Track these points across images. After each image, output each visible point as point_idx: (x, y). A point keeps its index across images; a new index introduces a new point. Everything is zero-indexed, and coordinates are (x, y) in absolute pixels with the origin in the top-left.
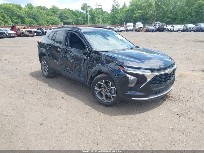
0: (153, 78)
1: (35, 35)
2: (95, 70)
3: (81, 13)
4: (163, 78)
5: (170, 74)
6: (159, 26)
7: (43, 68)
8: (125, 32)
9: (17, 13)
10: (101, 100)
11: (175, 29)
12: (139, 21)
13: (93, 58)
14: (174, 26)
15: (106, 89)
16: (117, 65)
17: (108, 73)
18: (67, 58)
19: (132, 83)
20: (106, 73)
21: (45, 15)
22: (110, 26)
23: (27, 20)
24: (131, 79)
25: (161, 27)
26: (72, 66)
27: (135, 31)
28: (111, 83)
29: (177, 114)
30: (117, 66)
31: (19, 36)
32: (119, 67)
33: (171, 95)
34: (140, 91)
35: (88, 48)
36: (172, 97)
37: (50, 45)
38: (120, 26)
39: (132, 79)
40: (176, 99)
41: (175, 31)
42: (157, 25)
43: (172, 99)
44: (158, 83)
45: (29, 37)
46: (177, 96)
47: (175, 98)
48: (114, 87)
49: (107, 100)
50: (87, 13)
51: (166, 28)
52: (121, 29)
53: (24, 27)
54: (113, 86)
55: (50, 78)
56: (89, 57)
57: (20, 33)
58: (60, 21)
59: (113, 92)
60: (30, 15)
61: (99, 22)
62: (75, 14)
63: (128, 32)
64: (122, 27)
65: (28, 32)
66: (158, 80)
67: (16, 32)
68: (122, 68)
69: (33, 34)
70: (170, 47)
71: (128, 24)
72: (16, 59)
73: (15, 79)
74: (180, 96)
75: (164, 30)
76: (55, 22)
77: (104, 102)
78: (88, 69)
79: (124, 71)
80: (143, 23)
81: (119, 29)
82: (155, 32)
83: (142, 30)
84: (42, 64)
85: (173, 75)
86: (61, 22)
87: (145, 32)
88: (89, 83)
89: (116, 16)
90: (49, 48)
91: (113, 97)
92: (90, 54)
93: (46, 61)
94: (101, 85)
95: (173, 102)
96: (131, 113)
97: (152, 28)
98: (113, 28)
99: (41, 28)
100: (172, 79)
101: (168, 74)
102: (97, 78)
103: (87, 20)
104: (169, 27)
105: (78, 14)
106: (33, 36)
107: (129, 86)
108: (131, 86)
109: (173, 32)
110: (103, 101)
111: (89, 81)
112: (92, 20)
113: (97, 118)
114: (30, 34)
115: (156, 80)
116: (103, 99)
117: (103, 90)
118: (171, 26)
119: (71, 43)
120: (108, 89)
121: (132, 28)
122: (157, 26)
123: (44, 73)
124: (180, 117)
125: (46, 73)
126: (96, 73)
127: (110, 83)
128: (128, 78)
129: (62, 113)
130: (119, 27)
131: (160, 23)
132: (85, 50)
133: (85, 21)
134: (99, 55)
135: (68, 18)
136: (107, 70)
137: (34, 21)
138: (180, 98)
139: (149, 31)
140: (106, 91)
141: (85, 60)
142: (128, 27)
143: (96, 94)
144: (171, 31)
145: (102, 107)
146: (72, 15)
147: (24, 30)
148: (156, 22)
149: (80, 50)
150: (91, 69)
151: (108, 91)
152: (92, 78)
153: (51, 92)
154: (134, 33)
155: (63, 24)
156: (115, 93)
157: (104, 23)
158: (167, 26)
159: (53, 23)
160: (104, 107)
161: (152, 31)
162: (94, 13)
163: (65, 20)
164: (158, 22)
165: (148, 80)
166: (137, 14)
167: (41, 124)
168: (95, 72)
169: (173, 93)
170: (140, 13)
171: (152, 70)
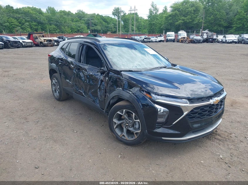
0: (192, 111)
1: (56, 45)
2: (114, 95)
3: (111, 19)
4: (206, 111)
5: (217, 105)
6: (208, 36)
7: (54, 88)
8: (165, 43)
9: (36, 18)
10: (121, 136)
11: (228, 40)
12: (182, 29)
13: (112, 79)
14: (226, 36)
15: (128, 122)
16: (141, 90)
17: (130, 101)
18: (80, 78)
19: (162, 116)
20: (127, 101)
21: (69, 21)
22: (147, 35)
23: (48, 27)
24: (160, 111)
25: (210, 37)
26: (86, 88)
27: (177, 42)
28: (134, 114)
29: (226, 163)
30: (142, 92)
31: (37, 45)
32: (145, 93)
33: (219, 132)
34: (173, 128)
35: (107, 66)
36: (219, 135)
37: (62, 59)
38: (158, 35)
39: (162, 111)
40: (225, 138)
41: (228, 43)
42: (205, 34)
43: (219, 137)
44: (199, 117)
45: (48, 47)
46: (226, 134)
47: (223, 136)
48: (139, 120)
49: (129, 137)
50: (119, 19)
51: (216, 39)
52: (159, 39)
53: (43, 35)
54: (137, 119)
55: (61, 101)
56: (107, 78)
57: (38, 42)
58: (86, 28)
59: (137, 126)
60: (52, 21)
61: (133, 31)
62: (105, 20)
63: (168, 43)
64: (161, 36)
65: (47, 40)
66: (199, 114)
67: (34, 41)
68: (148, 96)
69: (53, 43)
70: (220, 63)
71: (168, 33)
72: (27, 75)
73: (19, 101)
74: (231, 134)
75: (213, 41)
76: (81, 29)
77: (124, 139)
78: (106, 93)
79: (150, 99)
80: (187, 32)
81: (157, 39)
82: (201, 43)
83: (186, 41)
84: (53, 83)
85: (221, 105)
86: (88, 29)
87: (189, 43)
88: (106, 112)
89: (154, 24)
90: (60, 63)
91: (136, 133)
92: (108, 73)
93: (57, 79)
94: (121, 116)
95: (221, 142)
96: (161, 158)
97: (199, 38)
98: (150, 37)
99: (62, 37)
100: (220, 111)
101: (213, 105)
102: (116, 107)
103: (119, 27)
104: (220, 38)
105: (108, 20)
106: (53, 46)
107: (157, 121)
108: (160, 120)
109: (225, 44)
110: (123, 137)
111: (106, 109)
112: (125, 27)
113: (112, 163)
114: (50, 43)
115: (196, 113)
116: (123, 135)
117: (124, 123)
118: (223, 36)
119: (87, 57)
120: (130, 122)
121: (173, 38)
122: (205, 36)
123: (55, 94)
124: (229, 167)
125: (57, 94)
126: (115, 100)
127: (132, 114)
128: (156, 110)
129: (67, 152)
130: (157, 37)
131: (208, 32)
132: (102, 68)
133: (116, 28)
134: (119, 76)
135: (95, 25)
136: (128, 97)
137: (57, 28)
138: (231, 137)
139: (194, 41)
140: (127, 124)
141: (102, 81)
142: (168, 36)
143: (115, 127)
144: (222, 42)
145: (122, 146)
146: (101, 21)
147: (42, 39)
148: (203, 31)
149: (96, 68)
150: (110, 94)
151: (130, 125)
152: (110, 106)
153: (59, 121)
154: (176, 44)
155: (89, 32)
156: (139, 128)
157: (139, 31)
158: (218, 36)
159: (78, 30)
160: (124, 146)
161: (198, 42)
162: (128, 20)
163: (93, 27)
164: (206, 31)
165: (185, 113)
166: (180, 21)
167: (36, 168)
168: (114, 97)
169: (221, 129)
170: (183, 20)
171: (191, 100)
